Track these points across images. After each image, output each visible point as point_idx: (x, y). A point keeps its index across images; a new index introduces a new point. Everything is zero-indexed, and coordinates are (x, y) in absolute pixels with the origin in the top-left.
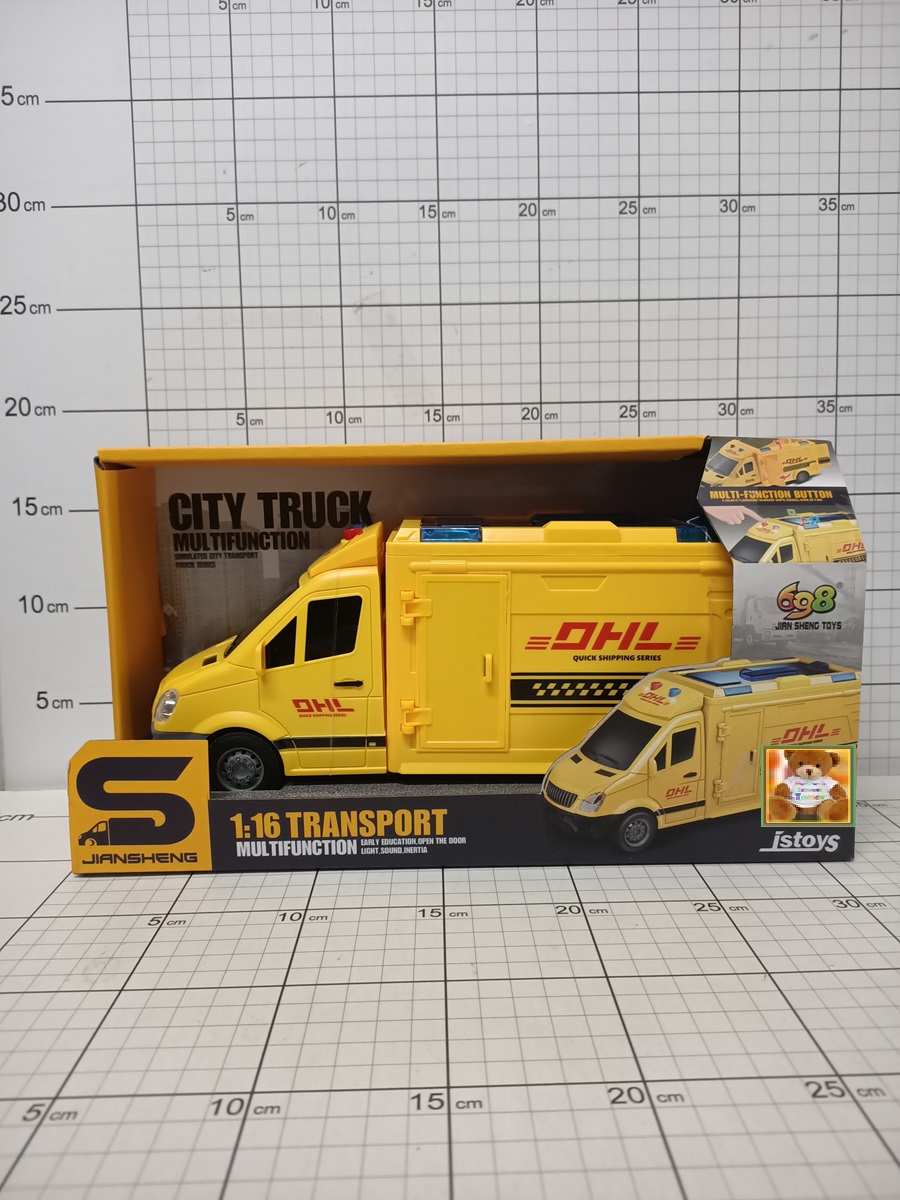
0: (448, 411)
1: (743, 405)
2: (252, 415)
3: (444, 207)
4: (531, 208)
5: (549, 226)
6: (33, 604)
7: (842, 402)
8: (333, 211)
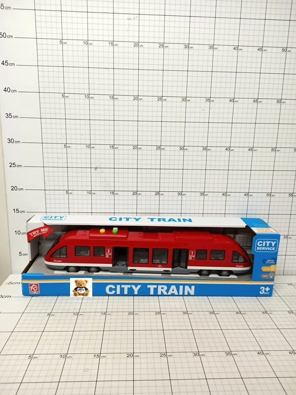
0: (115, 192)
1: (183, 193)
2: (70, 192)
3: (115, 146)
4: (136, 147)
5: (140, 151)
6: (18, 232)
7: (205, 193)
8: (89, 146)
